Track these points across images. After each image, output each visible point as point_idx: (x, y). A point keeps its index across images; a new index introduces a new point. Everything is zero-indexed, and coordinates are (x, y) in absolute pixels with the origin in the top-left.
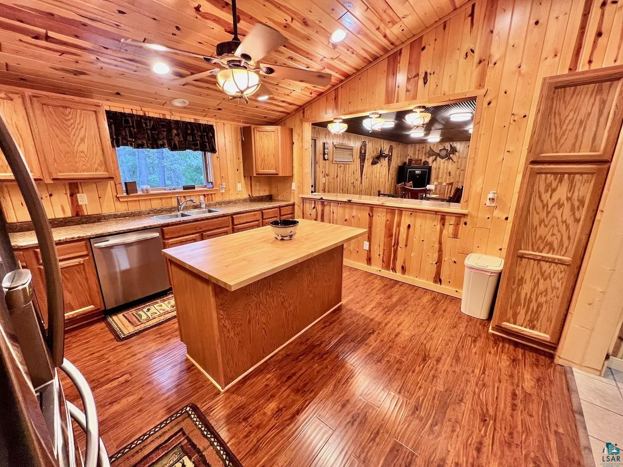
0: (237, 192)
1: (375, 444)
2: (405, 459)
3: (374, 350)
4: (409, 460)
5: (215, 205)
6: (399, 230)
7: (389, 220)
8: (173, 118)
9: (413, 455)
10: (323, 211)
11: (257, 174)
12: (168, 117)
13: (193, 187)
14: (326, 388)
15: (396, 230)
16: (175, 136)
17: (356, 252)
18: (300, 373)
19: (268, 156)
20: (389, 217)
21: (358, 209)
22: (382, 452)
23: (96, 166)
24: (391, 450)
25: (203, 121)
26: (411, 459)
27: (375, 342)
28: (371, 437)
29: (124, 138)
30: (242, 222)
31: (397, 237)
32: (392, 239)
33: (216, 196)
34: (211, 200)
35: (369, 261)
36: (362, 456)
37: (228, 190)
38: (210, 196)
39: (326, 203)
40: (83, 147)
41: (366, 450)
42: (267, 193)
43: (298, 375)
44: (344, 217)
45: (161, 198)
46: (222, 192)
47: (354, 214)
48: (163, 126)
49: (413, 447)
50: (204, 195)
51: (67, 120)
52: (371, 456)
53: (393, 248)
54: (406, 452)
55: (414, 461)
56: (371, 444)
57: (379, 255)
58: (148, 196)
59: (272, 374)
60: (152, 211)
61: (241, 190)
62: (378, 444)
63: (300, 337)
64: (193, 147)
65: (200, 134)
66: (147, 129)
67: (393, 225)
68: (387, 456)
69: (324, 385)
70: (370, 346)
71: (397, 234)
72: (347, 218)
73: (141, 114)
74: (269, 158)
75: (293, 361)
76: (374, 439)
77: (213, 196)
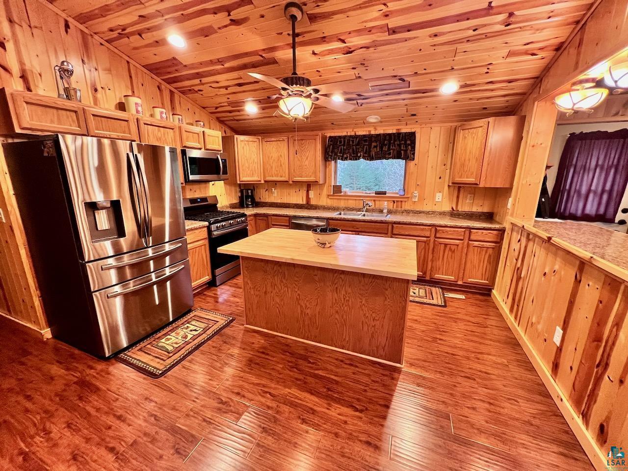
0: (435, 203)
1: (200, 422)
2: (183, 448)
3: (323, 414)
4: (182, 452)
5: (403, 212)
6: (616, 336)
7: (604, 303)
8: (377, 132)
9: (186, 457)
10: (526, 247)
11: (453, 183)
12: (373, 132)
13: (385, 193)
14: (256, 378)
15: (611, 331)
16: (374, 148)
17: (543, 338)
18: (269, 358)
19: (469, 160)
20: (606, 295)
21: (564, 260)
22: (193, 428)
23: (310, 174)
24: (193, 436)
25: (405, 130)
26: (182, 454)
27: (338, 414)
28: (206, 418)
29: (336, 154)
30: (403, 233)
31: (608, 349)
32: (598, 347)
33: (406, 203)
34: (400, 207)
35: (555, 367)
36: (192, 413)
37: (422, 199)
38: (400, 203)
39: (531, 236)
40: (307, 163)
41: (196, 415)
42: (486, 209)
43: (267, 357)
44: (544, 269)
45: (355, 199)
46: (413, 200)
47: (556, 267)
48: (365, 141)
49: (194, 457)
50: (394, 202)
51: (302, 147)
52: (190, 420)
53: (595, 370)
54: (189, 449)
55: (180, 457)
56: (201, 419)
57: (571, 368)
58: (348, 197)
59: (265, 342)
60: (346, 208)
61: (440, 200)
62: (200, 424)
63: (314, 346)
64: (387, 156)
65: (399, 143)
66: (353, 146)
67: (608, 316)
68: (188, 432)
69: (258, 376)
70: (328, 409)
71: (610, 343)
72: (547, 271)
73: (353, 134)
74: (471, 163)
75: (282, 350)
76: (204, 420)
77: (403, 203)
